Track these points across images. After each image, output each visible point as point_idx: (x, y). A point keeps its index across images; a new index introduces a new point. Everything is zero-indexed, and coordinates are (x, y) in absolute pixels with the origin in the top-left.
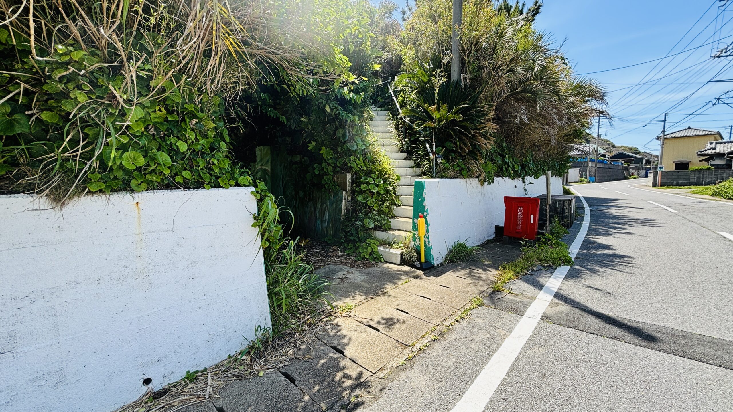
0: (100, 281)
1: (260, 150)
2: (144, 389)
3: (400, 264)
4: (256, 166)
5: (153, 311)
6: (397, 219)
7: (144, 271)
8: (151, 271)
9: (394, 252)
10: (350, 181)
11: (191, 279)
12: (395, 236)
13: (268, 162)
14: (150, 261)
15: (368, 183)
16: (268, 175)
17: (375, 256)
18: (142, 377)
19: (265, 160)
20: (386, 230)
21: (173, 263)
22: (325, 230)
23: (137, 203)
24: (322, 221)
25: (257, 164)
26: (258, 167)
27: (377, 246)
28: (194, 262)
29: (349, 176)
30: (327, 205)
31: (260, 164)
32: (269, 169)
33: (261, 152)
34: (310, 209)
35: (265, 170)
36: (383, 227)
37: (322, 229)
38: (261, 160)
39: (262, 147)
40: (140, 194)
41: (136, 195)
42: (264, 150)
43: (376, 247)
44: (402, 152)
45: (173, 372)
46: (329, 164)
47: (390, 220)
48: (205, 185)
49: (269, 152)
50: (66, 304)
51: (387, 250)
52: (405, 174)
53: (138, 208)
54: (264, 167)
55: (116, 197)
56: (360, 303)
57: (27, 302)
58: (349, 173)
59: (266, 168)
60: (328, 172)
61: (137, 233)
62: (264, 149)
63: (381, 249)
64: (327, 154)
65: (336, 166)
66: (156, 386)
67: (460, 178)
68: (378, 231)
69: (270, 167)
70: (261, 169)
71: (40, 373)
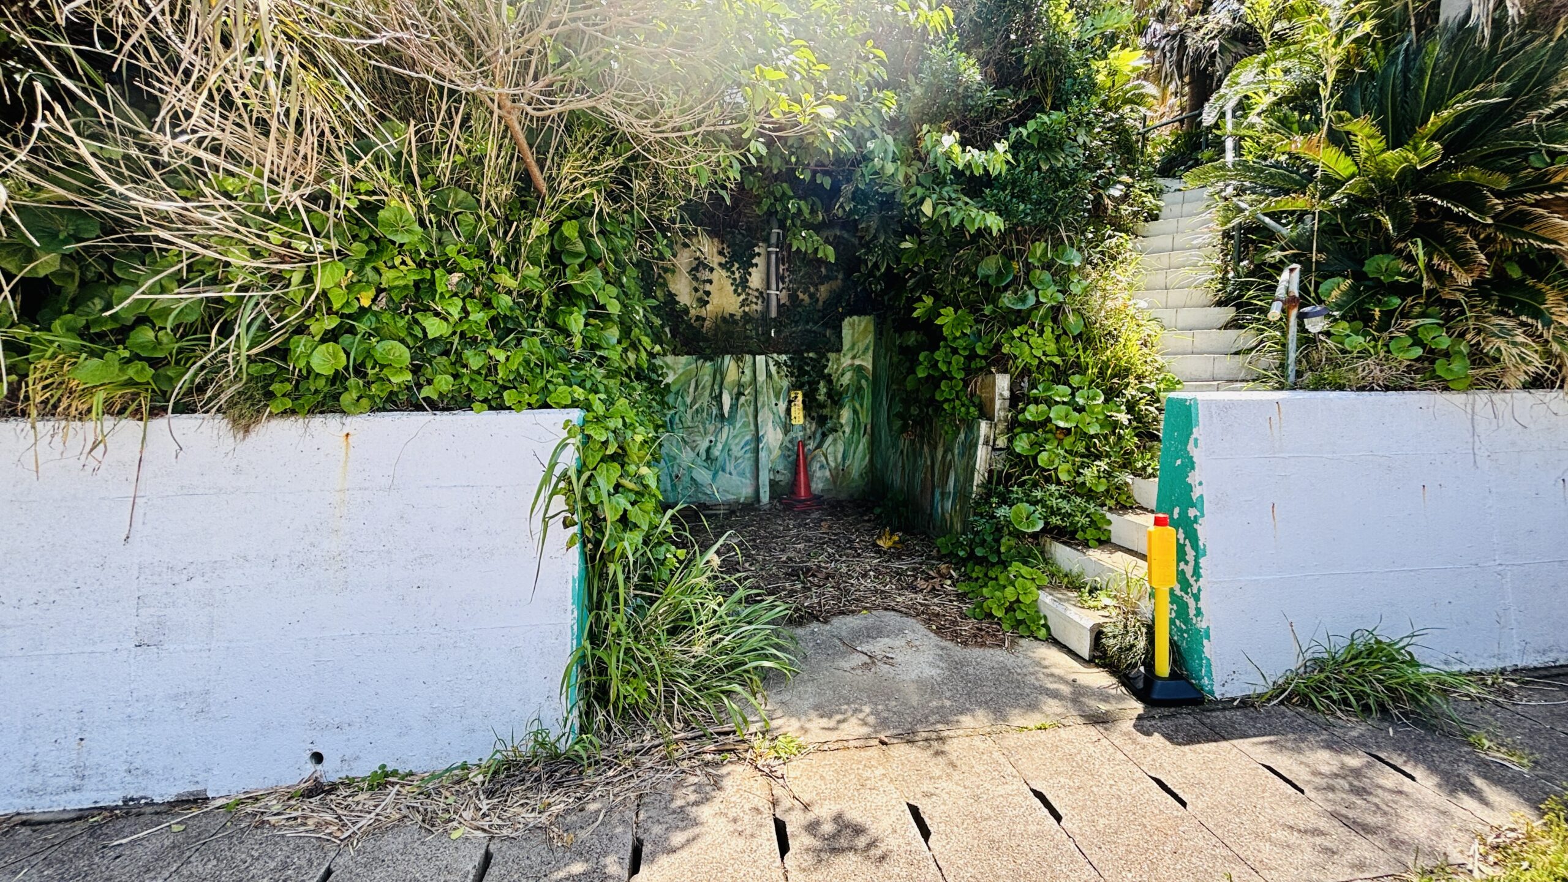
0: (276, 563)
1: (852, 325)
2: (310, 769)
3: (1090, 662)
4: (843, 360)
5: (343, 633)
6: (1130, 517)
7: (339, 558)
8: (350, 560)
9: (1076, 619)
10: (1007, 394)
11: (415, 588)
12: (1101, 569)
13: (867, 349)
14: (351, 542)
15: (1050, 403)
16: (867, 380)
17: (1020, 616)
18: (311, 746)
19: (861, 346)
20: (1087, 545)
21: (389, 552)
22: (947, 516)
23: (347, 435)
24: (943, 494)
25: (844, 355)
26: (846, 361)
27: (1039, 588)
28: (426, 556)
29: (1002, 383)
30: (953, 455)
31: (850, 355)
32: (870, 367)
33: (853, 329)
34: (925, 462)
35: (860, 368)
36: (1080, 535)
37: (943, 514)
38: (852, 347)
39: (855, 318)
40: (355, 419)
41: (348, 420)
42: (859, 325)
43: (1034, 589)
44: (1219, 304)
45: (357, 758)
46: (955, 351)
47: (1109, 516)
48: (475, 405)
49: (871, 328)
50: (228, 590)
51: (1060, 608)
52: (1207, 375)
53: (348, 444)
54: (857, 362)
55: (317, 421)
56: (840, 745)
57: (184, 577)
58: (1006, 371)
59: (864, 364)
60: (950, 372)
61: (338, 488)
62: (860, 321)
63: (1046, 599)
64: (958, 323)
65: (972, 356)
66: (330, 772)
67: (1424, 388)
68: (1064, 543)
69: (871, 360)
70: (852, 365)
71: (182, 690)
